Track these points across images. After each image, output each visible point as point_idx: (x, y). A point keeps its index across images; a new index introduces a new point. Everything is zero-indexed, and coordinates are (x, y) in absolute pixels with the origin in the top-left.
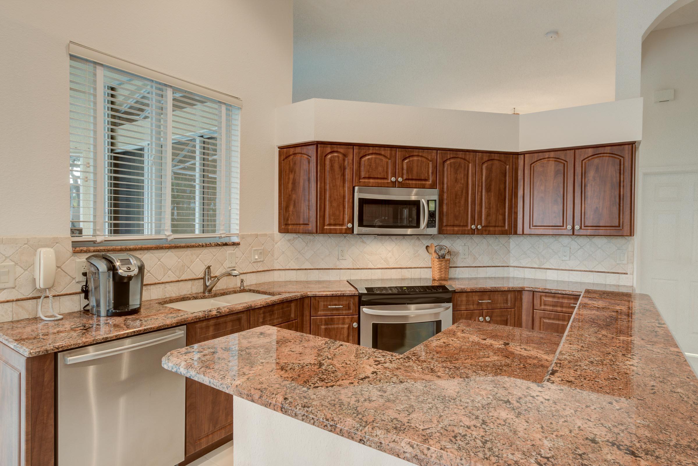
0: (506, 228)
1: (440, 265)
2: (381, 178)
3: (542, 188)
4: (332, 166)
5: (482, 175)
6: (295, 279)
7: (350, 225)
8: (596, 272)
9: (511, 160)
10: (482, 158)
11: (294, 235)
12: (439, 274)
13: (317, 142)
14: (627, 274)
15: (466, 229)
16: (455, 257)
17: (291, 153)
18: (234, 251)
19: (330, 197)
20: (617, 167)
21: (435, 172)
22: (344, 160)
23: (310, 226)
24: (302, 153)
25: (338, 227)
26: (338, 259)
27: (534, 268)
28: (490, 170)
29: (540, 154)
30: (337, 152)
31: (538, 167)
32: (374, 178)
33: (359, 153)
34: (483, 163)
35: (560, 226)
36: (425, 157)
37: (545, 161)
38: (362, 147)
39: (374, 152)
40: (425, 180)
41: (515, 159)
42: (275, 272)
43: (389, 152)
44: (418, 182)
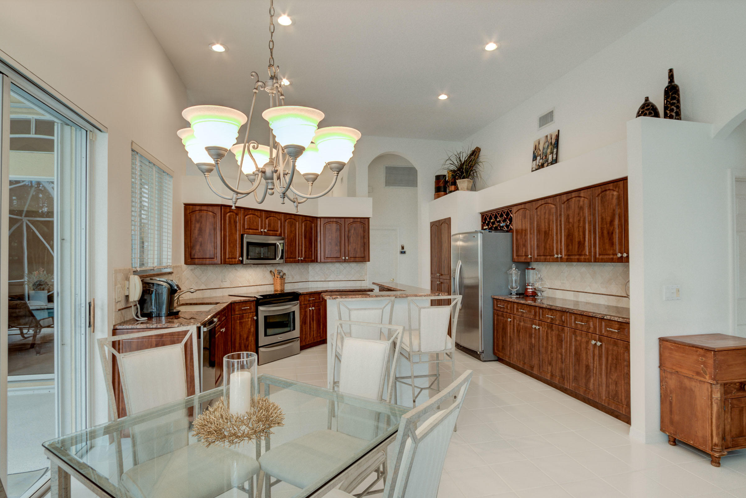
0: (313, 259)
2: (256, 230)
3: (330, 237)
4: (229, 221)
5: (302, 229)
7: (241, 259)
8: (352, 281)
9: (315, 221)
10: (302, 219)
13: (222, 205)
14: (364, 280)
15: (296, 259)
17: (197, 209)
19: (229, 240)
20: (363, 229)
21: (281, 227)
22: (236, 217)
23: (215, 259)
24: (207, 211)
25: (234, 260)
26: (222, 282)
28: (305, 226)
29: (329, 219)
30: (233, 212)
31: (328, 225)
32: (252, 229)
33: (244, 213)
34: (303, 222)
35: (339, 257)
36: (277, 218)
37: (331, 223)
38: (246, 210)
39: (252, 213)
40: (277, 231)
41: (317, 220)
43: (259, 213)
44: (274, 233)
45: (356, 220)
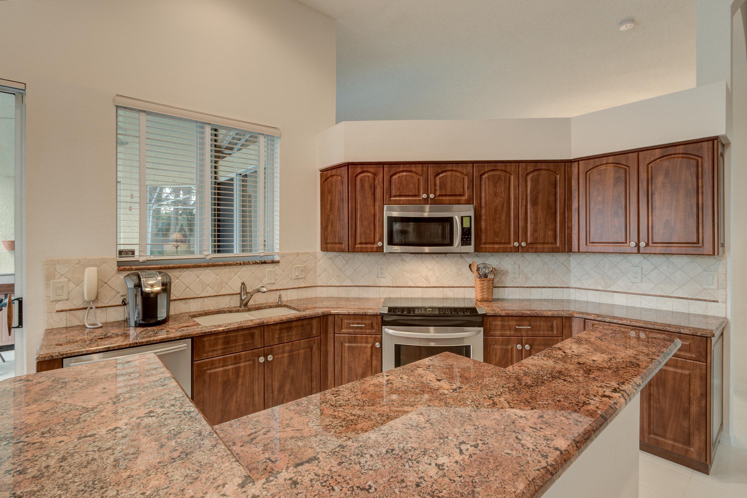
0: (558, 245)
1: (481, 285)
2: (413, 196)
3: (600, 199)
4: (362, 186)
5: (526, 187)
6: (336, 296)
7: (380, 244)
8: (675, 297)
9: (563, 169)
10: (526, 169)
11: (336, 254)
12: (481, 294)
13: (348, 163)
14: (717, 302)
15: (509, 246)
16: (504, 276)
17: (329, 175)
18: (274, 269)
19: (361, 216)
20: (694, 170)
21: (471, 187)
22: (374, 179)
23: (344, 245)
24: (336, 176)
25: (369, 246)
26: (377, 277)
27: (599, 290)
28: (536, 181)
29: (596, 160)
30: (367, 172)
31: (594, 176)
32: (405, 196)
33: (389, 171)
34: (528, 174)
35: (623, 243)
36: (460, 172)
37: (603, 167)
38: (393, 166)
39: (405, 169)
40: (461, 195)
41: (567, 167)
42: (318, 288)
43: (420, 168)
44: (452, 198)
45: (672, 150)
